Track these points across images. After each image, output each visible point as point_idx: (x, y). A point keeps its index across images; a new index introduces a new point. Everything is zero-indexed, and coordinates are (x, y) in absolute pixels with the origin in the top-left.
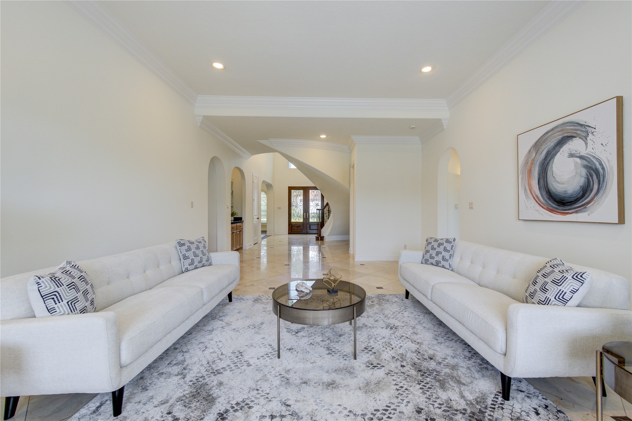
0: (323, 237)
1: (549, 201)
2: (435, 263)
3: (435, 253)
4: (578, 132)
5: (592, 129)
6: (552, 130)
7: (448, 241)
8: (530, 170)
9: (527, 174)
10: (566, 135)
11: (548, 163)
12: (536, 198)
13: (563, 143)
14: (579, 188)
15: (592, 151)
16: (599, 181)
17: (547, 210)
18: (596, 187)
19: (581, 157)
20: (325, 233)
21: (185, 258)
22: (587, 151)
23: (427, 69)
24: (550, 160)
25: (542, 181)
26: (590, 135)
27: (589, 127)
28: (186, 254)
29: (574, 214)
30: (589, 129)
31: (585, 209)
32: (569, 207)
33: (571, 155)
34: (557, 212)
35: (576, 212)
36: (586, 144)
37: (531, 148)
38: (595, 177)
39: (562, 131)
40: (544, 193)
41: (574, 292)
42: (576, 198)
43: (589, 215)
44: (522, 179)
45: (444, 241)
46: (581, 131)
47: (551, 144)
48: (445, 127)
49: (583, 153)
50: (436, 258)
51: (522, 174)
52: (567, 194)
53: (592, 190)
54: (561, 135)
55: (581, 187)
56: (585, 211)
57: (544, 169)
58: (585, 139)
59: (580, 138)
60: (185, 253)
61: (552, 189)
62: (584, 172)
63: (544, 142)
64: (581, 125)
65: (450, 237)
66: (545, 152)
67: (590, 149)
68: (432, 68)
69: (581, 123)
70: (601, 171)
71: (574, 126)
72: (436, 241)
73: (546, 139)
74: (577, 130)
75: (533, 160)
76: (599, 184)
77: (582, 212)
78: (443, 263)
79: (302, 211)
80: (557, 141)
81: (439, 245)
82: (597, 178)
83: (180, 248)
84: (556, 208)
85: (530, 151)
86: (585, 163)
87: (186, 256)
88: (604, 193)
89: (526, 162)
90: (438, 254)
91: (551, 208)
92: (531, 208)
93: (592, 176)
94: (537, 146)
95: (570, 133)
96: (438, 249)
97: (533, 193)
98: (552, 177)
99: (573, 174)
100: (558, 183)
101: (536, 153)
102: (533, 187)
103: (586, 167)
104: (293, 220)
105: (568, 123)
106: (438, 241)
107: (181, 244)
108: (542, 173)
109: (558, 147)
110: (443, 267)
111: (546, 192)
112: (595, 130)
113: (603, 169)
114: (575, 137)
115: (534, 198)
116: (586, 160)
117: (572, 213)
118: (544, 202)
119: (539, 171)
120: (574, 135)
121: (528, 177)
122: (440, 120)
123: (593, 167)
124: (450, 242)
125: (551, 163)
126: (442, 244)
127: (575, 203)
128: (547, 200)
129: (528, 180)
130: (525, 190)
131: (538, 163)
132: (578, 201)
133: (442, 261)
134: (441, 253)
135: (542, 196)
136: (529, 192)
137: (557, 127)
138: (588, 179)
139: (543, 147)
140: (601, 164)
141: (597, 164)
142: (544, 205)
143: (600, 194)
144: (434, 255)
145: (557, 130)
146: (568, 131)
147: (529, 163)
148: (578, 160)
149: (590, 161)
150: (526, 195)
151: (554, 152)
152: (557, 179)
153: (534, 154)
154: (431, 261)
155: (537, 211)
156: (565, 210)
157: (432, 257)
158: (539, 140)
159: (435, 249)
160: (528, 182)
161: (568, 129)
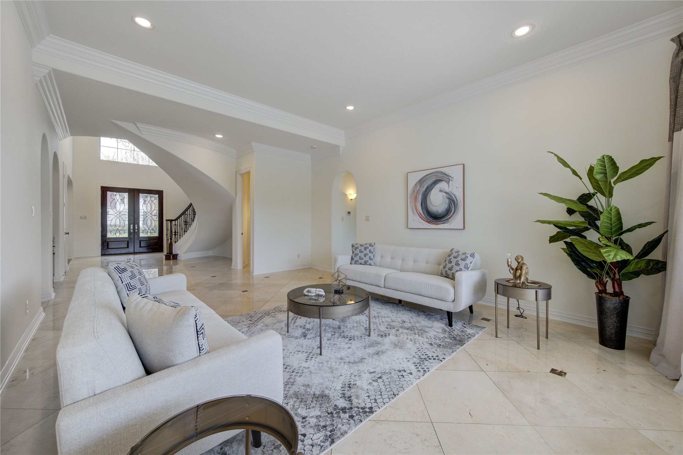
0: (177, 255)
1: (428, 217)
2: (363, 263)
3: (363, 255)
4: (445, 178)
5: (452, 178)
6: (430, 174)
7: (371, 245)
8: (416, 197)
9: (414, 199)
10: (438, 179)
11: (428, 194)
12: (420, 215)
13: (436, 183)
14: (445, 210)
15: (451, 190)
16: (455, 207)
17: (426, 222)
18: (453, 210)
19: (446, 193)
20: (179, 250)
21: (130, 288)
22: (449, 190)
23: (350, 108)
24: (428, 192)
25: (423, 204)
26: (451, 181)
27: (450, 177)
28: (131, 283)
29: (442, 224)
30: (451, 178)
31: (448, 222)
32: (439, 221)
33: (441, 191)
34: (433, 223)
35: (443, 223)
36: (449, 186)
37: (417, 183)
38: (453, 204)
39: (436, 176)
40: (425, 212)
41: (471, 263)
42: (443, 215)
43: (450, 225)
44: (410, 202)
45: (368, 245)
46: (446, 178)
47: (429, 182)
48: (341, 153)
49: (447, 190)
50: (365, 259)
51: (411, 198)
52: (439, 213)
53: (451, 211)
54: (435, 178)
55: (446, 209)
56: (448, 223)
57: (425, 197)
58: (448, 183)
59: (446, 182)
60: (130, 281)
61: (430, 209)
62: (447, 201)
63: (425, 180)
64: (446, 175)
65: (372, 242)
66: (425, 187)
67: (450, 189)
68: (354, 108)
69: (446, 173)
70: (456, 201)
71: (443, 175)
72: (361, 245)
73: (427, 179)
74: (444, 177)
75: (418, 191)
76: (455, 208)
77: (446, 223)
78: (370, 262)
79: (127, 223)
80: (433, 181)
81: (365, 249)
82: (454, 205)
83: (120, 275)
84: (432, 221)
85: (416, 185)
86: (448, 196)
87: (131, 286)
88: (457, 213)
89: (414, 191)
90: (365, 255)
91: (429, 221)
92: (416, 220)
93: (451, 204)
94: (421, 182)
95: (440, 178)
96: (365, 252)
97: (418, 212)
98: (430, 202)
99: (442, 202)
100: (434, 206)
101: (420, 187)
102: (418, 208)
103: (448, 198)
104: (109, 235)
105: (439, 172)
106: (363, 246)
107: (121, 270)
108: (424, 200)
109: (433, 185)
110: (370, 265)
111: (426, 211)
112: (453, 179)
113: (457, 200)
114: (443, 181)
115: (418, 215)
116: (448, 195)
117: (441, 224)
118: (425, 217)
119: (422, 197)
120: (443, 179)
121: (414, 201)
122: (338, 146)
123: (452, 199)
124: (373, 246)
125: (429, 194)
126: (368, 248)
127: (443, 218)
128: (427, 216)
129: (414, 203)
130: (413, 209)
131: (421, 193)
132: (444, 217)
133: (369, 260)
134: (367, 254)
135: (424, 213)
136: (415, 211)
137: (433, 173)
138: (449, 205)
139: (424, 184)
140: (456, 198)
141: (454, 197)
142: (425, 219)
143: (455, 214)
144: (363, 257)
145: (433, 174)
146: (439, 177)
147: (416, 192)
148: (444, 194)
149: (450, 195)
150: (413, 213)
151: (431, 188)
152: (433, 204)
153: (419, 187)
154: (360, 261)
155: (420, 222)
156: (437, 222)
157: (361, 258)
158: (422, 179)
159: (363, 252)
160: (415, 204)
161: (439, 176)
